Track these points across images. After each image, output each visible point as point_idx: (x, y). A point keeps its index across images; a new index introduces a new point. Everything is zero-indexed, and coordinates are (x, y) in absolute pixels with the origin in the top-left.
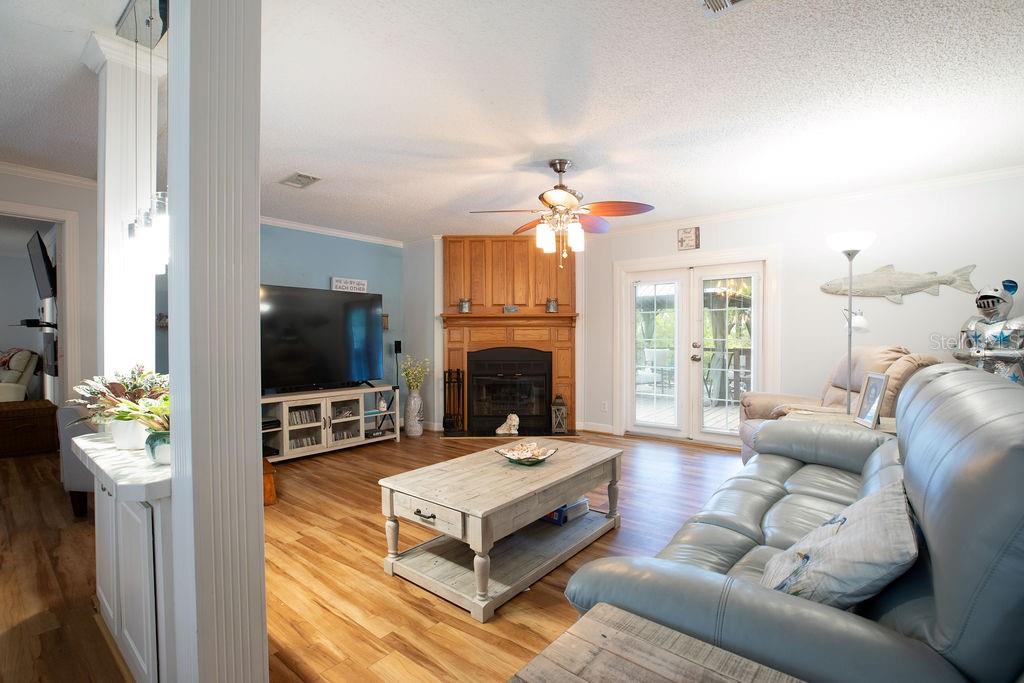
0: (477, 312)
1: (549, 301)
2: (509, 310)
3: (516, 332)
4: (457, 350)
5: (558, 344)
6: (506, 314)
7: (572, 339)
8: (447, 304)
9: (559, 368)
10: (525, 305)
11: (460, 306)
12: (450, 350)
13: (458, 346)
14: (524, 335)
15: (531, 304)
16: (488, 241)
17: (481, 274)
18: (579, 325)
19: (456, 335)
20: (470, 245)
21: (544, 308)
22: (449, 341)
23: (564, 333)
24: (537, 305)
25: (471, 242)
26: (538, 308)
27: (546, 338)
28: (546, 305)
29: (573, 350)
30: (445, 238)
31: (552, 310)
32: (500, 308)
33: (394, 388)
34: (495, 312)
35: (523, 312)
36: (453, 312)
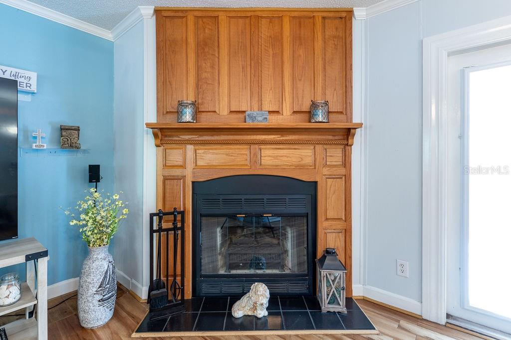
0: (206, 121)
1: (314, 105)
2: (253, 118)
3: (264, 153)
4: (178, 178)
5: (326, 171)
6: (250, 124)
7: (346, 163)
8: (162, 111)
9: (329, 206)
10: (278, 112)
11: (179, 113)
12: (166, 179)
13: (177, 172)
14: (276, 157)
15: (287, 111)
16: (222, 17)
17: (212, 67)
18: (358, 141)
19: (175, 156)
20: (196, 24)
21: (306, 116)
22: (165, 166)
23: (335, 155)
24: (294, 112)
25: (197, 17)
26: (298, 116)
27: (309, 160)
28: (310, 112)
29: (347, 178)
30: (158, 12)
31: (320, 119)
32: (241, 116)
33: (34, 257)
34: (235, 122)
35: (274, 121)
36: (170, 121)
